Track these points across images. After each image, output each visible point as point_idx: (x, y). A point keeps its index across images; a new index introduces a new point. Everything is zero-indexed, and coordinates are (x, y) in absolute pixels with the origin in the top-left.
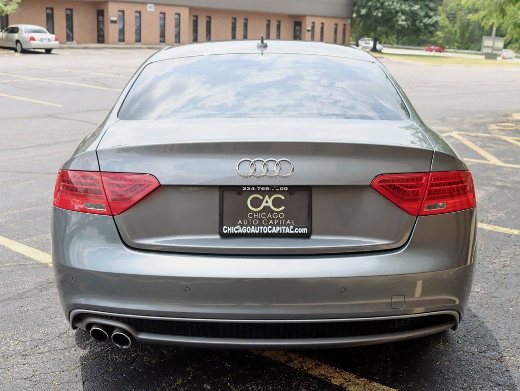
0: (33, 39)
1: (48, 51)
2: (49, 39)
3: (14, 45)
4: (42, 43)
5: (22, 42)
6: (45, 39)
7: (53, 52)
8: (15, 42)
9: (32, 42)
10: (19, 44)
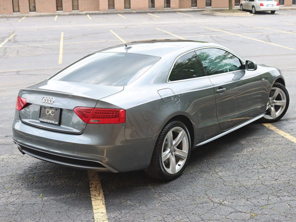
0: (262, 5)
1: (273, 12)
2: (272, 4)
3: (251, 9)
4: (268, 7)
5: (255, 7)
6: (270, 5)
7: (276, 13)
8: (252, 7)
9: (261, 7)
10: (254, 8)
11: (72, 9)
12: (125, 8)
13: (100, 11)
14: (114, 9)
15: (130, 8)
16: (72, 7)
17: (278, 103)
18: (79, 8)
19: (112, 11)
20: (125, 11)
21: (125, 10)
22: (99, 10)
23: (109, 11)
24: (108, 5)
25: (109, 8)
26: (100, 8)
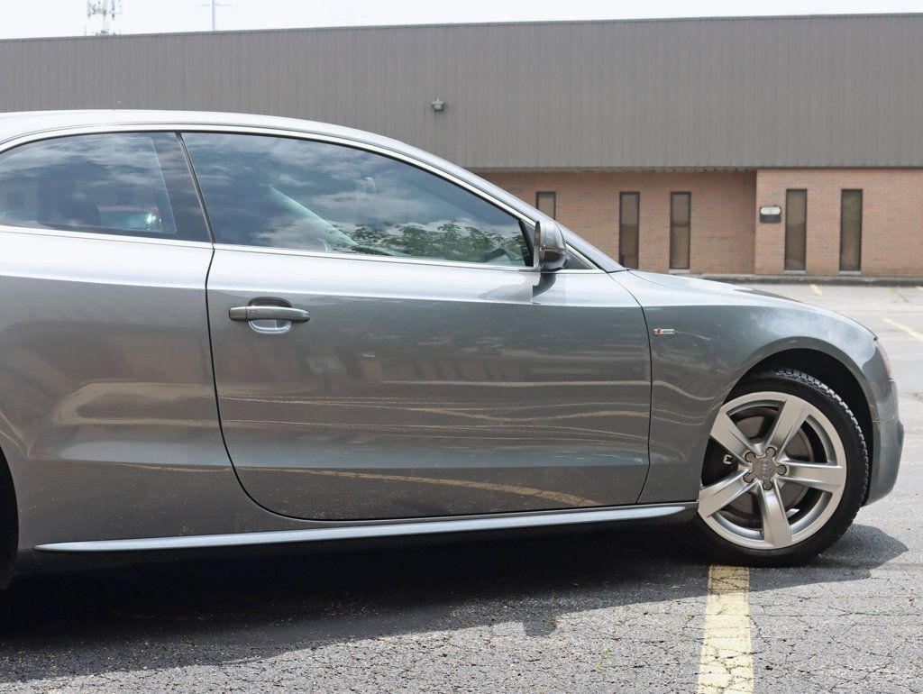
11: (668, 264)
12: (842, 268)
13: (756, 272)
14: (804, 269)
15: (858, 267)
16: (667, 258)
17: (810, 474)
18: (692, 261)
19: (797, 275)
20: (840, 276)
21: (842, 273)
22: (753, 273)
23: (786, 275)
24: (783, 257)
25: (787, 266)
26: (757, 265)
